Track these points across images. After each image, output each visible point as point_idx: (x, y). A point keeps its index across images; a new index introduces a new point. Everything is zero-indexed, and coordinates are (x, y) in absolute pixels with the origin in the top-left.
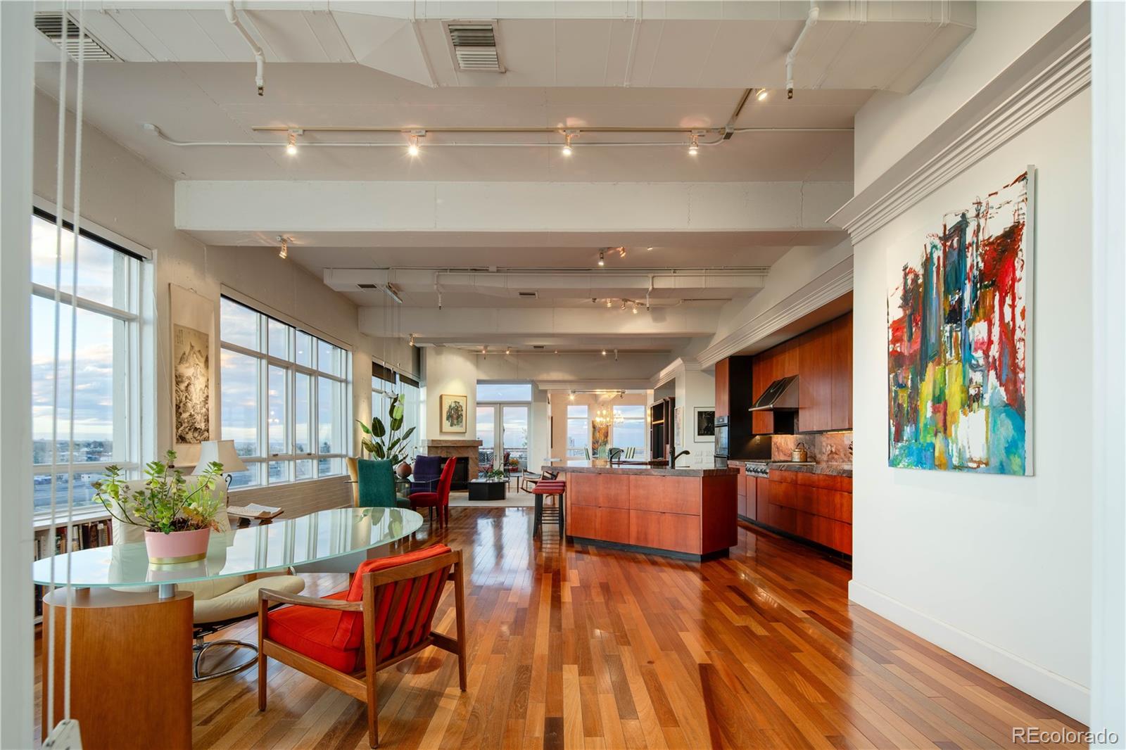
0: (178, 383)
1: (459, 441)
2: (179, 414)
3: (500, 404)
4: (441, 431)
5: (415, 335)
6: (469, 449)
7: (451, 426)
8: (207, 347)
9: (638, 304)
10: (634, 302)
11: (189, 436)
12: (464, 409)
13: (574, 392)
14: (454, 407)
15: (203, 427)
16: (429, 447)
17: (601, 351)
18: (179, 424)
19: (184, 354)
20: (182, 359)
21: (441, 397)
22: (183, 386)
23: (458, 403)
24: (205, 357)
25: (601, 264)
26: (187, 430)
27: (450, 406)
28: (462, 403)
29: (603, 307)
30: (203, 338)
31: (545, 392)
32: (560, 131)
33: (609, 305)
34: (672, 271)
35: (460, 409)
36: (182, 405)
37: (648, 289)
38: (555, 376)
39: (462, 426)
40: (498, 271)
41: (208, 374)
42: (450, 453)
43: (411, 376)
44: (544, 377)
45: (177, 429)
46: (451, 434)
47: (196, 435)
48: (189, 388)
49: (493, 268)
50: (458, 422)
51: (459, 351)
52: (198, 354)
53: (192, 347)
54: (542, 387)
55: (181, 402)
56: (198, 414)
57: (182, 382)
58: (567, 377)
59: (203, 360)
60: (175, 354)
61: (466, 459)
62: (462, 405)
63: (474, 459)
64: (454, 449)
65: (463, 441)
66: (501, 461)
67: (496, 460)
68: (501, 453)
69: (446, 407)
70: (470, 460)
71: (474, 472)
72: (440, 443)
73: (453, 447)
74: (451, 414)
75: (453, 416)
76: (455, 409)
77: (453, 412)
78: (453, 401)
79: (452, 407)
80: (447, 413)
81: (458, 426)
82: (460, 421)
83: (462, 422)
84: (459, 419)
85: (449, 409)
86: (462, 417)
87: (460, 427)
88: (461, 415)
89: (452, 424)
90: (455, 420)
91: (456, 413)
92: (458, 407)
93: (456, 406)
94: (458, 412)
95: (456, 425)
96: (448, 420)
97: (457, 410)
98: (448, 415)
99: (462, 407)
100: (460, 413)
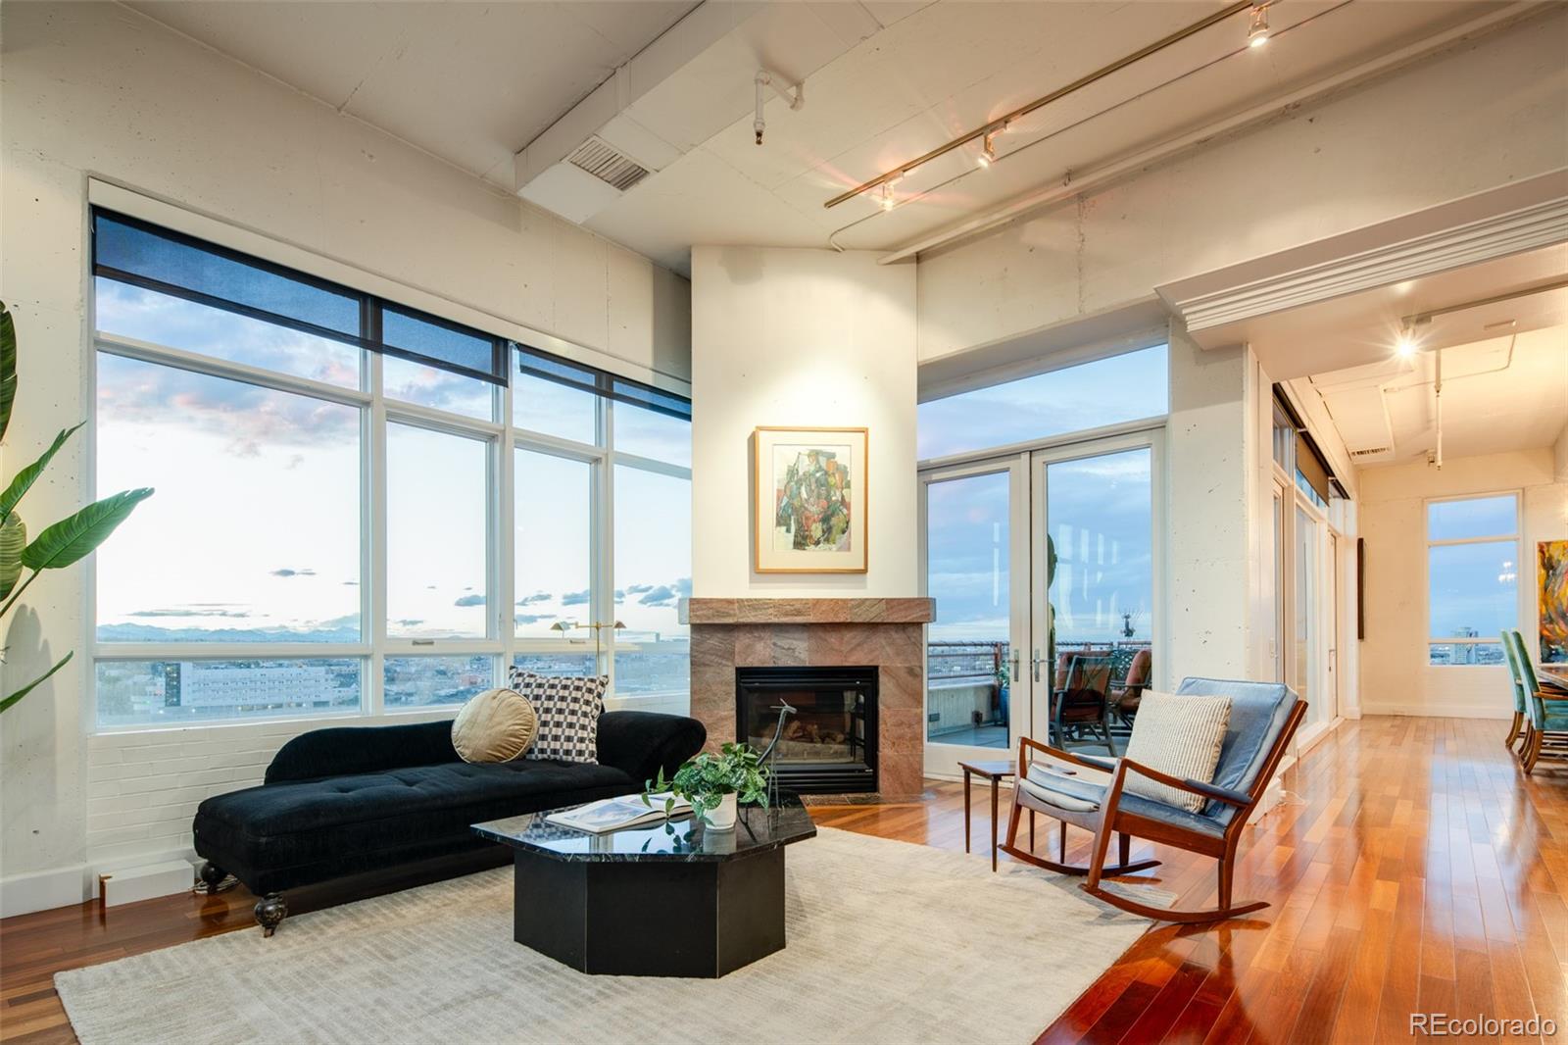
1: (816, 602)
3: (1030, 454)
4: (752, 568)
6: (880, 635)
16: (692, 626)
27: (792, 472)
28: (847, 453)
42: (789, 650)
46: (796, 580)
50: (828, 532)
61: (871, 676)
62: (848, 466)
63: (903, 674)
64: (806, 635)
65: (836, 601)
66: (1037, 680)
67: (1016, 679)
68: (1038, 651)
69: (776, 478)
70: (883, 679)
71: (902, 723)
72: (732, 612)
73: (804, 625)
74: (796, 503)
75: (806, 512)
76: (813, 480)
77: (804, 495)
78: (802, 452)
79: (801, 473)
80: (779, 499)
81: (827, 546)
82: (834, 532)
83: (844, 532)
84: (834, 521)
85: (785, 482)
86: (845, 511)
87: (839, 550)
88: (843, 502)
89: (800, 539)
90: (813, 527)
91: (819, 497)
92: (826, 473)
93: (820, 469)
94: (828, 493)
95: (817, 543)
96: (784, 528)
97: (822, 485)
98: (783, 505)
99: (844, 471)
100: (836, 497)
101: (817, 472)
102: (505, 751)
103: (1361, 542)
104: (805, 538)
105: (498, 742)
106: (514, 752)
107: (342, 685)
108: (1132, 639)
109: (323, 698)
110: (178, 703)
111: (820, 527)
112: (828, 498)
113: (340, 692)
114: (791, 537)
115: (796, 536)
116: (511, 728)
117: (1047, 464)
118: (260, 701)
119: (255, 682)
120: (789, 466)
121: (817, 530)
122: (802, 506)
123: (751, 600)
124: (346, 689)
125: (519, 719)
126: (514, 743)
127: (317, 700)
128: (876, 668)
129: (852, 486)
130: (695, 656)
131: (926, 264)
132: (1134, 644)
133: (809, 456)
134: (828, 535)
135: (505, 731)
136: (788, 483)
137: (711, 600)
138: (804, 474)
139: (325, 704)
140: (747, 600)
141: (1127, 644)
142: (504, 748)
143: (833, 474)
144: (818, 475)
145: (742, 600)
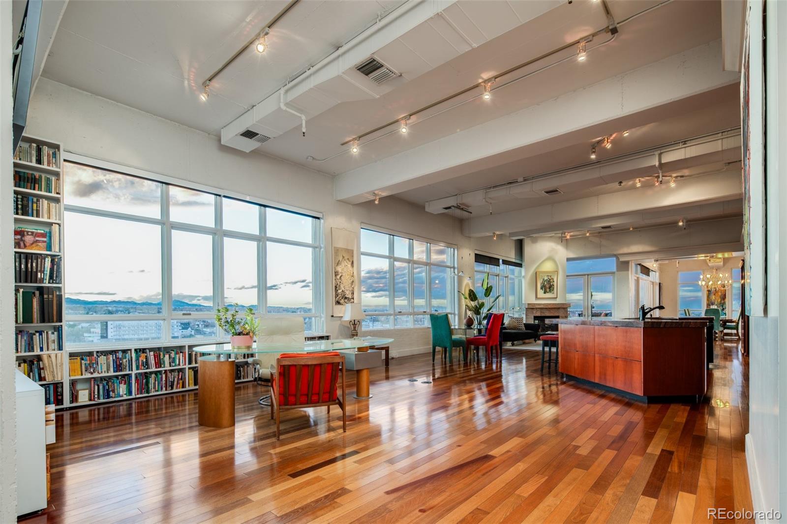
0: (336, 275)
1: (551, 304)
2: (336, 291)
3: (588, 275)
4: (536, 297)
5: (498, 233)
6: (560, 310)
7: (545, 293)
8: (353, 256)
9: (676, 177)
10: (671, 176)
11: (342, 301)
12: (555, 280)
13: (657, 261)
14: (546, 280)
15: (350, 297)
16: (526, 308)
17: (677, 222)
18: (337, 295)
19: (339, 261)
20: (338, 264)
21: (536, 273)
22: (338, 277)
23: (550, 276)
24: (351, 261)
25: (593, 157)
26: (341, 298)
27: (543, 280)
28: (554, 276)
29: (634, 187)
30: (350, 252)
31: (627, 263)
32: (482, 84)
33: (639, 185)
34: (681, 144)
35: (552, 281)
36: (338, 286)
37: (655, 165)
38: (635, 248)
39: (554, 293)
40: (525, 180)
41: (353, 270)
42: (544, 313)
43: (513, 261)
44: (625, 250)
45: (336, 298)
46: (545, 300)
47: (346, 301)
48: (342, 278)
49: (521, 179)
50: (550, 290)
51: (551, 238)
52: (347, 261)
53: (343, 257)
54: (622, 259)
55: (337, 285)
56: (347, 290)
57: (338, 275)
58: (647, 248)
59: (350, 263)
60: (335, 261)
62: (554, 278)
63: (564, 317)
64: (547, 310)
69: (540, 280)
72: (535, 306)
73: (546, 308)
75: (546, 287)
78: (545, 276)
81: (550, 293)
83: (553, 290)
84: (551, 288)
86: (553, 287)
87: (552, 294)
91: (548, 284)
92: (550, 279)
95: (548, 292)
97: (549, 282)
98: (542, 285)
100: (552, 284)
101: (548, 279)
103: (660, 283)
107: (183, 329)
109: (176, 335)
110: (106, 337)
112: (550, 284)
113: (182, 332)
114: (543, 291)
117: (591, 277)
118: (145, 336)
119: (143, 327)
120: (543, 278)
121: (548, 290)
122: (545, 285)
124: (185, 331)
126: (516, 326)
127: (173, 336)
129: (555, 282)
130: (527, 313)
133: (547, 276)
134: (550, 291)
139: (177, 337)
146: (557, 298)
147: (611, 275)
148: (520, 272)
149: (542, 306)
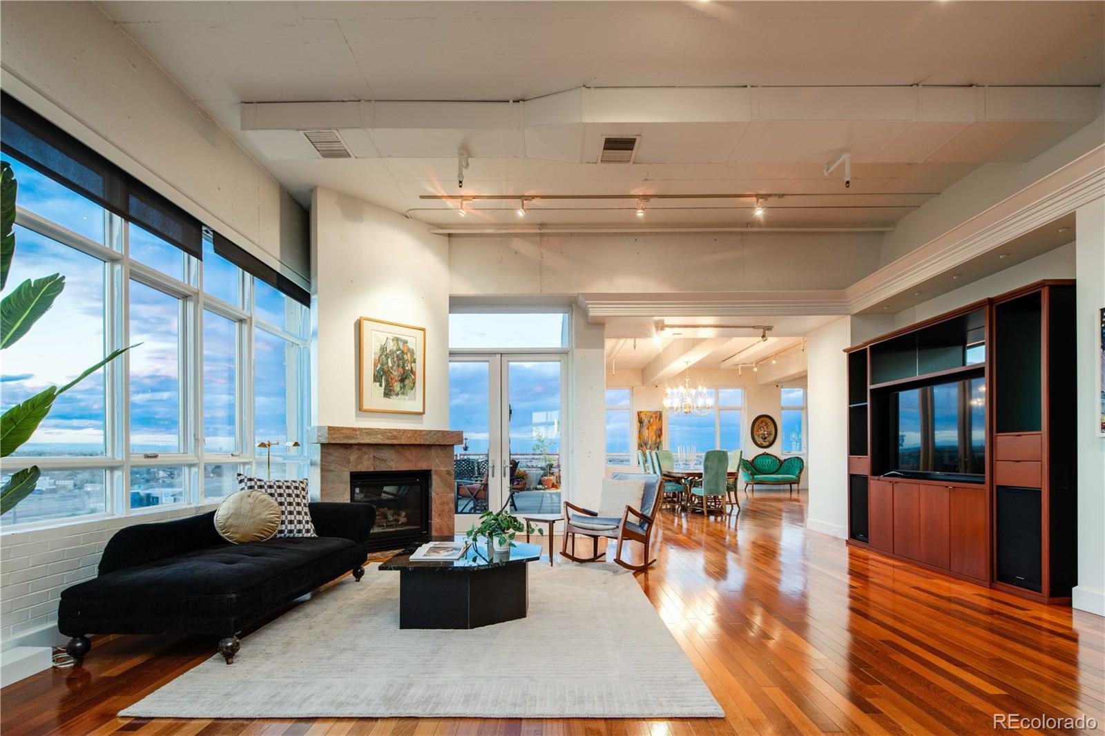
1: (405, 431)
3: (502, 354)
4: (360, 407)
6: (433, 452)
7: (387, 394)
12: (419, 357)
14: (392, 352)
16: (323, 445)
21: (359, 326)
23: (405, 342)
27: (383, 349)
28: (414, 342)
35: (407, 357)
39: (413, 398)
42: (383, 461)
43: (277, 266)
44: (602, 287)
46: (389, 417)
50: (403, 387)
61: (425, 476)
62: (414, 349)
63: (444, 474)
64: (393, 451)
65: (416, 431)
66: (505, 476)
67: (493, 476)
68: (505, 461)
69: (373, 351)
70: (434, 477)
71: (444, 503)
72: (354, 436)
73: (392, 446)
74: (385, 367)
75: (391, 375)
76: (395, 356)
77: (390, 364)
78: (389, 337)
79: (388, 350)
80: (375, 365)
81: (403, 397)
82: (407, 388)
83: (412, 389)
84: (407, 382)
85: (379, 354)
86: (413, 376)
87: (409, 399)
88: (412, 371)
89: (387, 391)
90: (395, 384)
91: (398, 366)
92: (403, 352)
93: (399, 349)
94: (404, 365)
95: (397, 394)
96: (378, 384)
97: (401, 359)
98: (377, 369)
99: (412, 353)
100: (408, 367)
101: (398, 351)
102: (266, 533)
104: (390, 391)
105: (262, 527)
106: (271, 533)
108: (467, 452)
111: (399, 385)
112: (403, 367)
114: (382, 389)
115: (385, 389)
116: (268, 516)
117: (509, 361)
120: (381, 345)
121: (397, 386)
122: (389, 371)
123: (367, 429)
125: (271, 510)
126: (272, 526)
128: (430, 471)
129: (417, 361)
130: (324, 465)
131: (453, 239)
132: (469, 455)
133: (393, 340)
134: (403, 391)
135: (265, 519)
136: (381, 355)
137: (342, 428)
138: (390, 351)
140: (365, 429)
141: (464, 455)
142: (265, 530)
143: (407, 353)
144: (398, 353)
145: (362, 429)
146: (424, 413)
147: (557, 357)
148: (306, 321)
149: (379, 439)
